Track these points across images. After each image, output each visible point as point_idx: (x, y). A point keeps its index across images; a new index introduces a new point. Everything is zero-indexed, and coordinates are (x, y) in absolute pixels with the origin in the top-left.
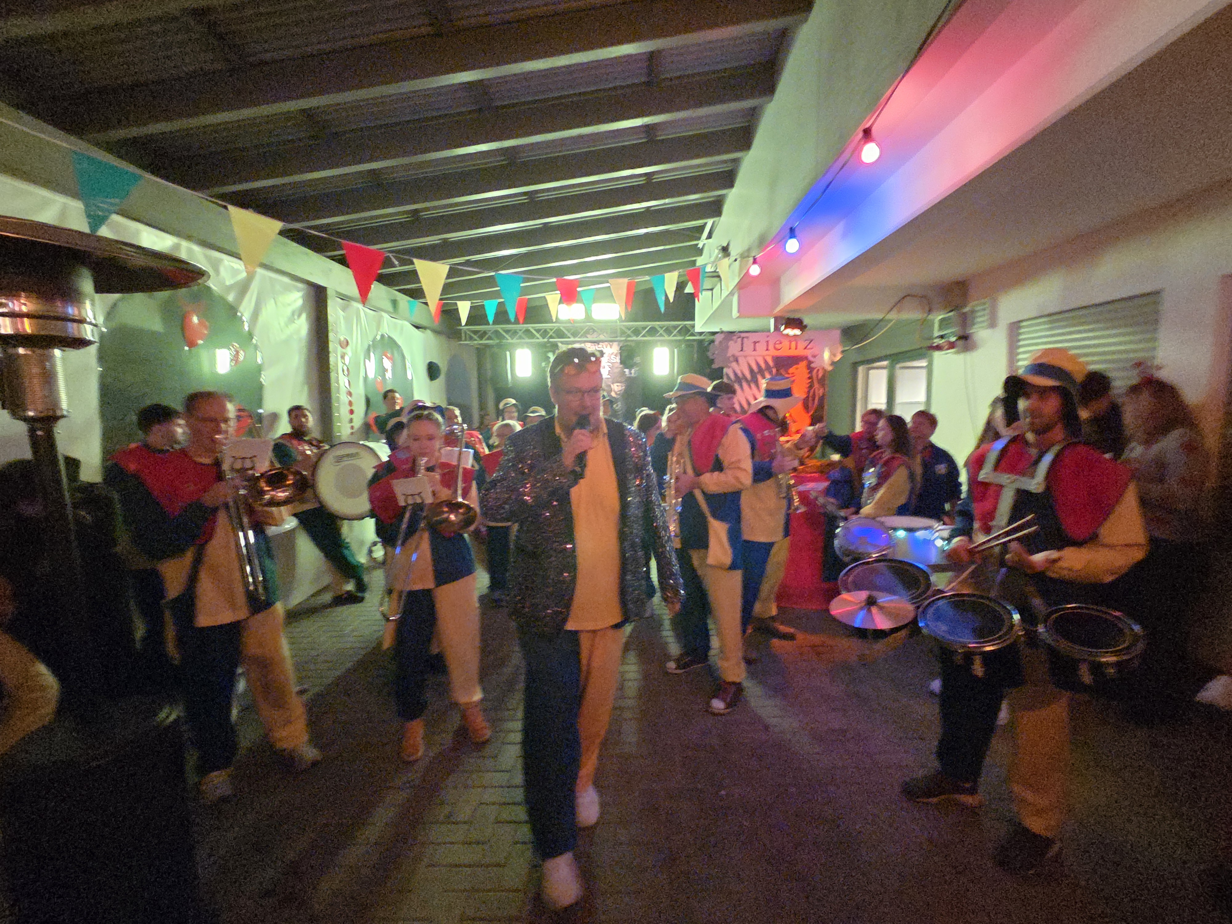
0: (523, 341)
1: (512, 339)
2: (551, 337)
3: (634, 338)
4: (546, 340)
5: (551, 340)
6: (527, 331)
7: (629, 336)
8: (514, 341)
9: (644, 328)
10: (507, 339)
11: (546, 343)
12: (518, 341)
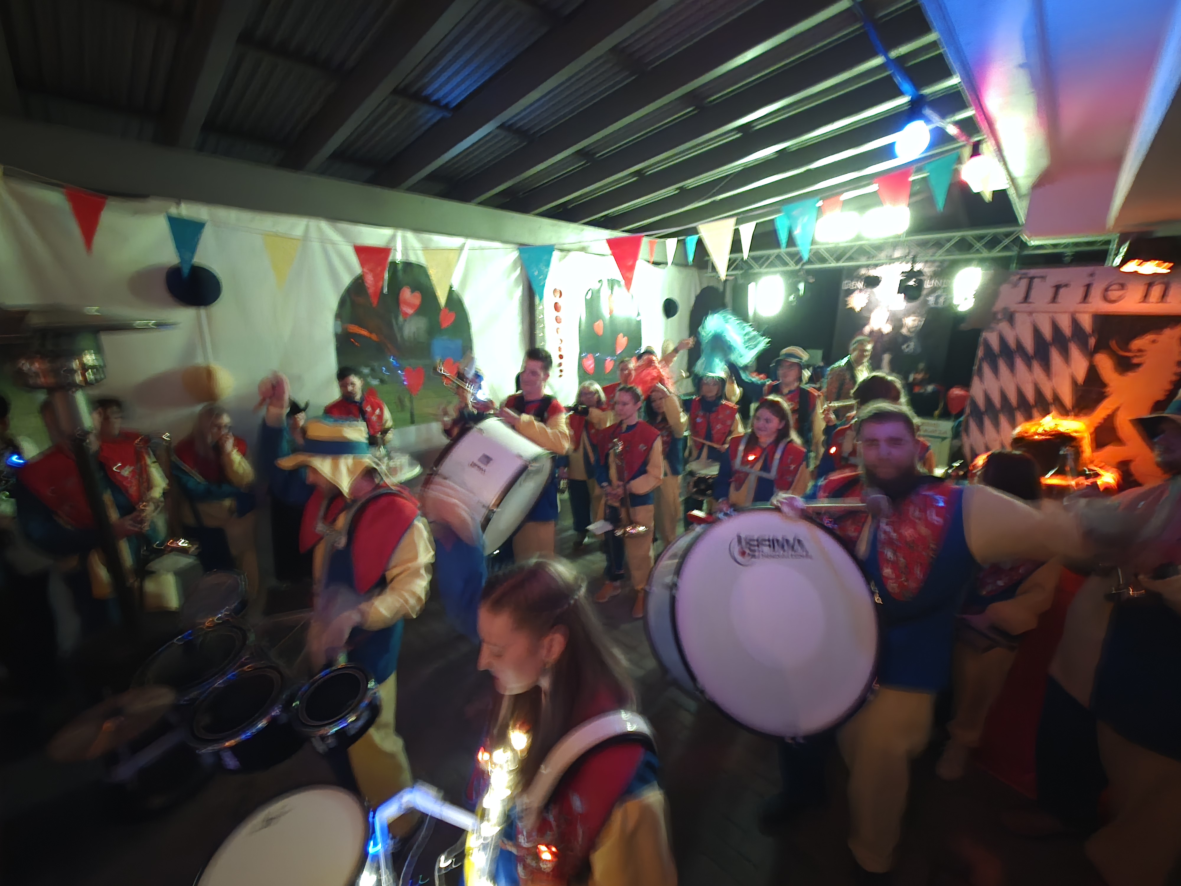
0: (773, 269)
1: (760, 268)
4: (798, 267)
5: (805, 267)
6: (778, 257)
8: (763, 270)
9: (949, 240)
10: (755, 269)
11: (799, 270)
12: (766, 269)
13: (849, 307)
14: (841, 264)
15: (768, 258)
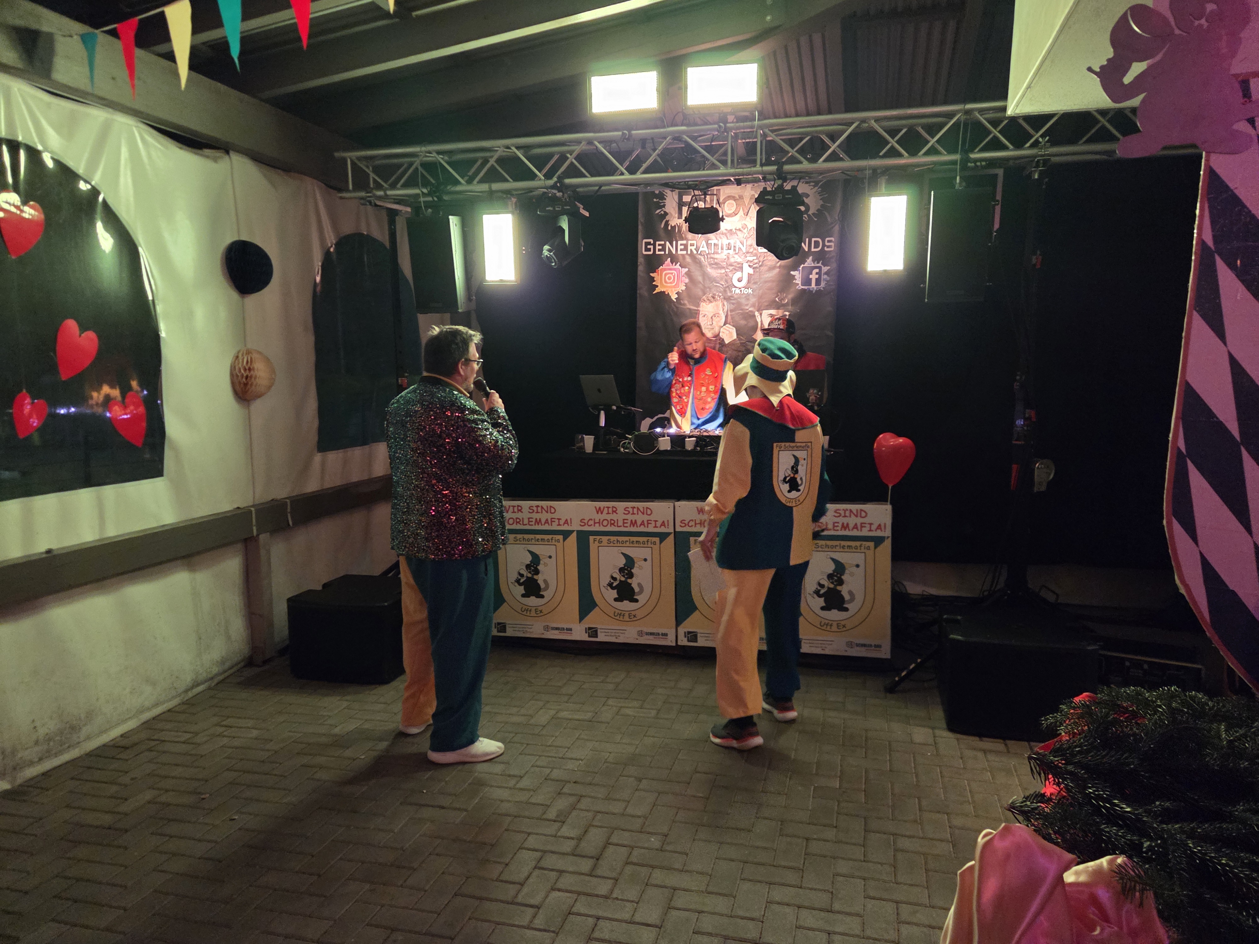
0: (496, 186)
1: (470, 181)
2: (573, 172)
3: (806, 165)
4: (554, 181)
5: (568, 181)
7: (793, 160)
9: (838, 133)
10: (457, 183)
11: (553, 189)
12: (485, 187)
13: (657, 290)
14: (639, 176)
15: (486, 161)
